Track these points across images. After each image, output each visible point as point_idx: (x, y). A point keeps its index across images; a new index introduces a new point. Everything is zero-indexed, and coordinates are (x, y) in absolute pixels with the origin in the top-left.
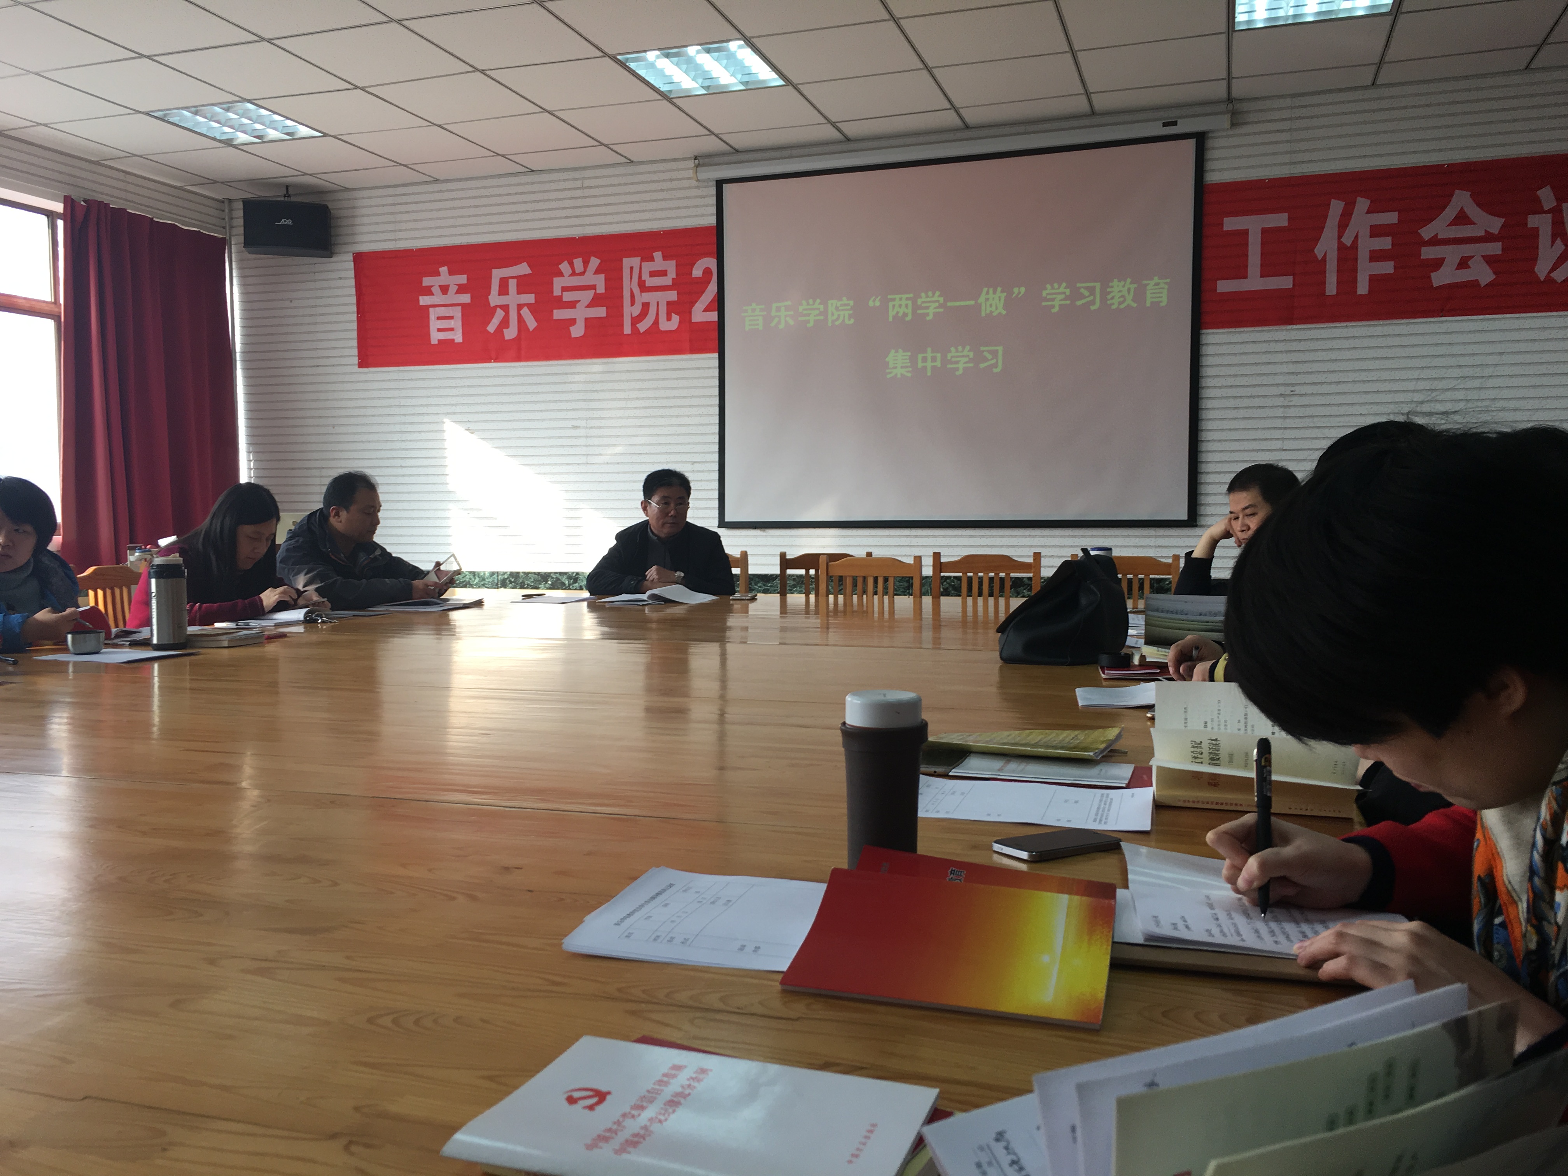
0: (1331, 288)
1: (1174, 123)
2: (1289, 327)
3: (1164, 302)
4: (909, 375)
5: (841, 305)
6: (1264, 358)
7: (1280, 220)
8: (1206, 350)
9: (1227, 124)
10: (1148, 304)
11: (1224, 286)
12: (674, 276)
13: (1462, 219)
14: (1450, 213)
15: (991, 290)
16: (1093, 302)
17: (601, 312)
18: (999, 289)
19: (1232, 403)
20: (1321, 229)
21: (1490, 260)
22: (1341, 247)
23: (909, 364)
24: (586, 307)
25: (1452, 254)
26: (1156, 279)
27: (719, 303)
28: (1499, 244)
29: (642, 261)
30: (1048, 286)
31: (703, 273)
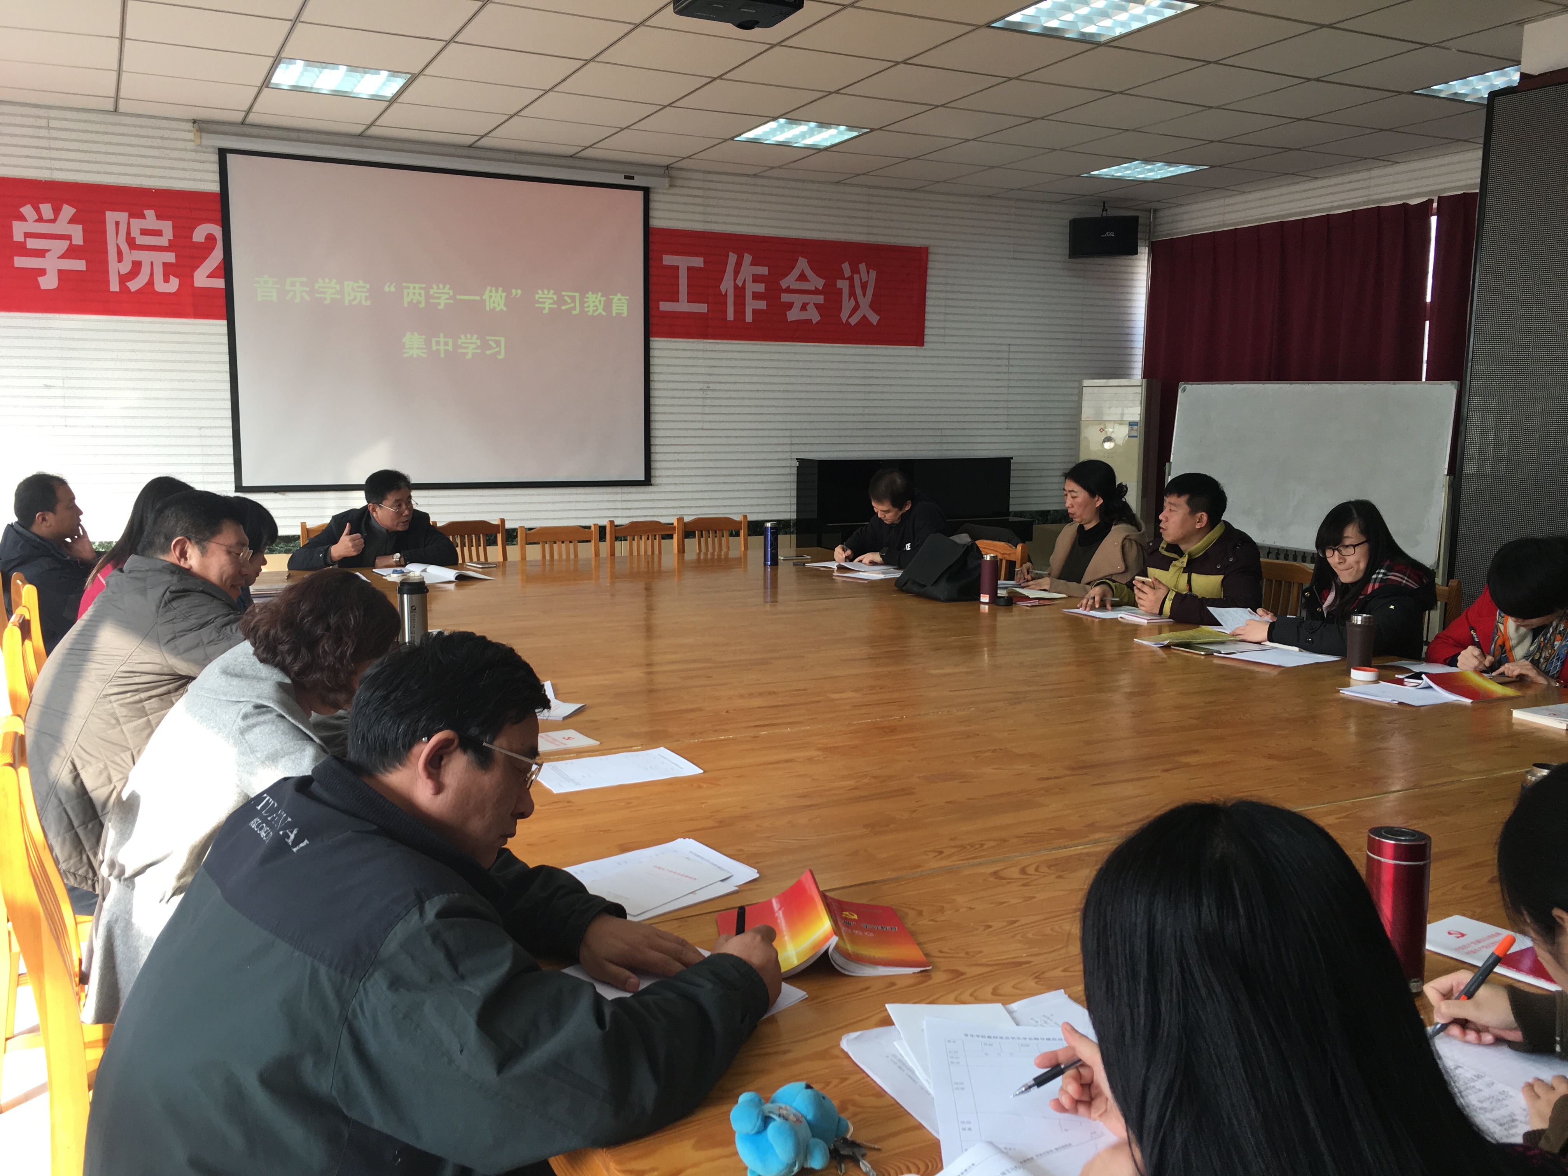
0: (730, 316)
1: (632, 178)
2: (706, 341)
3: (625, 315)
4: (425, 356)
5: (358, 287)
6: (691, 362)
7: (698, 262)
8: (653, 353)
9: (667, 185)
10: (614, 314)
11: (665, 306)
12: (172, 238)
13: (802, 277)
14: (796, 273)
15: (494, 289)
16: (574, 308)
17: (80, 265)
18: (500, 289)
19: (670, 394)
20: (724, 272)
21: (817, 306)
22: (736, 287)
23: (424, 346)
24: (58, 258)
25: (798, 300)
26: (619, 295)
27: (226, 269)
28: (822, 297)
29: (131, 216)
30: (540, 291)
31: (205, 239)
